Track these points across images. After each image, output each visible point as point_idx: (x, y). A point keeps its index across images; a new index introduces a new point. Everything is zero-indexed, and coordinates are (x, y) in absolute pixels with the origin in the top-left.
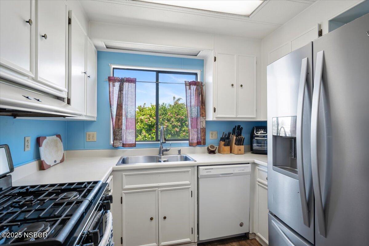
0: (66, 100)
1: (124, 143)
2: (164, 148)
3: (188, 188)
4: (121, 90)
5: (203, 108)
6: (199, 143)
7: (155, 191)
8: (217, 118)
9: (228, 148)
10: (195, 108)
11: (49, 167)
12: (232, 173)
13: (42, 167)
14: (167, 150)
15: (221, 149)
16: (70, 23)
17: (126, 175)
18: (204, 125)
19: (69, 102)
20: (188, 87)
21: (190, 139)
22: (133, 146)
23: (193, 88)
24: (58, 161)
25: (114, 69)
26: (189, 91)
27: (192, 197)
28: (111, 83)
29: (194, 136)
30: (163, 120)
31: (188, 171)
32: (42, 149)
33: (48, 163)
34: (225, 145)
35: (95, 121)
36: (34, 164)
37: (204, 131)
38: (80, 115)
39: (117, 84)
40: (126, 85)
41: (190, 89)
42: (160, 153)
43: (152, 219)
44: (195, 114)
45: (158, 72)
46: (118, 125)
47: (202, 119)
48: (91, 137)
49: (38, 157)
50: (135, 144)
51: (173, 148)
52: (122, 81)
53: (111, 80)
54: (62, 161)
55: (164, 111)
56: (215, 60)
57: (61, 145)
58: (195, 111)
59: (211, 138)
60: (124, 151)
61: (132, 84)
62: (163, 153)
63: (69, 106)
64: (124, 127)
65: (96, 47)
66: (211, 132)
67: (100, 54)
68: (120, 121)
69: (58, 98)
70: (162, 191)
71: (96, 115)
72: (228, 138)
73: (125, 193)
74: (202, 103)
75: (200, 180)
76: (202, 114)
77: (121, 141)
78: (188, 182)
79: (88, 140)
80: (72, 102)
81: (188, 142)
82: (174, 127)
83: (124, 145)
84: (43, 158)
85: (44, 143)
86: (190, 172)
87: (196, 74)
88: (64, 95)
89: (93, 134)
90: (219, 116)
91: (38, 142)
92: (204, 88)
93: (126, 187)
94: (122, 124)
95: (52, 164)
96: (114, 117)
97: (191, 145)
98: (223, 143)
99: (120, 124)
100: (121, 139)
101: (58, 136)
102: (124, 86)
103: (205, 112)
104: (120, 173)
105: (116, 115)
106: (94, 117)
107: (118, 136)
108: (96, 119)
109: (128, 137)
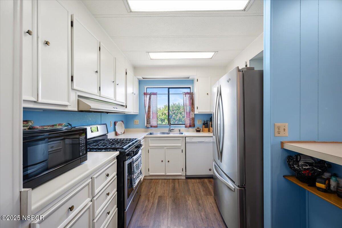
0: (125, 106)
1: (152, 125)
2: (171, 128)
3: (180, 148)
4: (150, 99)
5: (192, 107)
6: (190, 126)
7: (164, 148)
8: (198, 112)
9: (207, 129)
10: (188, 107)
11: (119, 135)
12: (204, 142)
13: (116, 134)
14: (173, 130)
15: (203, 130)
16: (126, 74)
17: (150, 140)
18: (193, 116)
19: (126, 107)
20: (184, 95)
21: (186, 124)
22: (156, 127)
23: (188, 96)
24: (122, 133)
25: (147, 88)
26: (185, 98)
27: (182, 152)
28: (145, 96)
29: (188, 122)
30: (177, 113)
31: (180, 139)
32: (116, 127)
33: (119, 133)
34: (205, 127)
35: (138, 115)
36: (114, 133)
37: (193, 119)
38: (130, 112)
39: (148, 96)
40: (152, 96)
41: (186, 96)
42: (169, 131)
43: (162, 161)
44: (188, 110)
45: (169, 88)
46: (148, 116)
47: (191, 113)
48: (136, 122)
49: (115, 130)
50: (157, 126)
51: (176, 128)
52: (150, 94)
53: (145, 94)
54: (124, 133)
55: (178, 108)
56: (197, 81)
57: (123, 125)
58: (188, 109)
59: (198, 123)
60: (152, 130)
61: (155, 95)
62: (171, 131)
63: (126, 109)
64: (151, 117)
65: (138, 79)
66: (198, 120)
67: (140, 82)
68: (149, 114)
69: (122, 106)
70: (167, 148)
71: (138, 112)
72: (207, 123)
73: (150, 148)
74: (192, 104)
75: (187, 144)
76: (192, 110)
77: (150, 124)
78: (180, 145)
79: (135, 124)
80: (127, 107)
81: (184, 125)
82: (183, 117)
83: (151, 126)
84: (117, 131)
85: (117, 124)
86: (181, 140)
87: (190, 88)
88: (125, 104)
89: (137, 121)
90: (199, 111)
91: (115, 124)
92: (194, 95)
93: (151, 145)
94: (150, 116)
95: (120, 134)
96: (147, 112)
97: (186, 127)
98: (204, 126)
99: (149, 116)
100: (150, 123)
101: (122, 121)
102: (151, 96)
103: (194, 109)
104: (148, 139)
105: (148, 111)
106: (138, 113)
107: (148, 122)
108: (138, 114)
109: (154, 122)
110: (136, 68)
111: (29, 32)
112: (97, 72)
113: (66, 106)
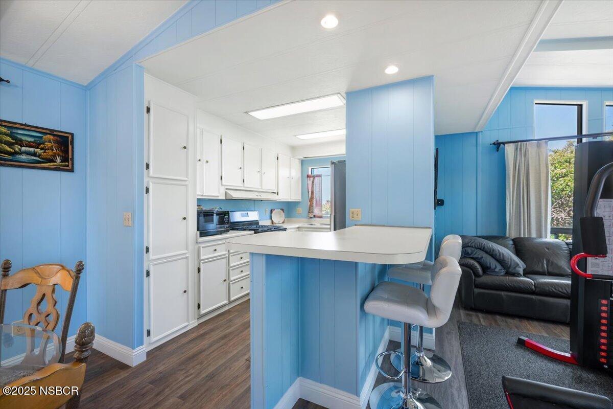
0: (276, 193)
4: (313, 182)
16: (278, 159)
19: (278, 194)
22: (320, 217)
24: (281, 222)
25: (312, 169)
28: (308, 179)
32: (273, 214)
33: (275, 222)
39: (312, 179)
48: (299, 211)
50: (322, 216)
52: (314, 177)
53: (308, 176)
54: (284, 222)
57: (283, 214)
60: (315, 220)
61: (319, 178)
63: (279, 196)
64: (314, 205)
65: (299, 159)
67: (303, 162)
68: (312, 201)
69: (274, 193)
71: (300, 198)
77: (312, 214)
79: (298, 213)
83: (314, 216)
84: (273, 219)
88: (276, 191)
89: (300, 209)
91: (271, 211)
94: (313, 203)
95: (277, 223)
101: (282, 210)
102: (315, 179)
105: (311, 198)
107: (310, 210)
108: (300, 201)
109: (316, 211)
110: (293, 149)
111: (199, 160)
112: (240, 168)
113: (218, 196)
